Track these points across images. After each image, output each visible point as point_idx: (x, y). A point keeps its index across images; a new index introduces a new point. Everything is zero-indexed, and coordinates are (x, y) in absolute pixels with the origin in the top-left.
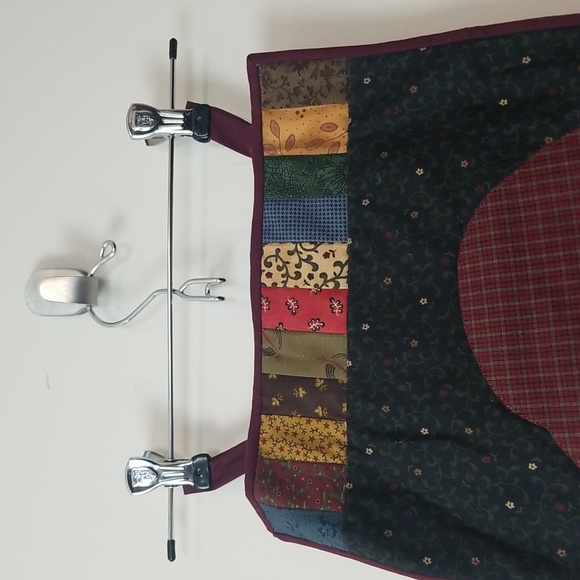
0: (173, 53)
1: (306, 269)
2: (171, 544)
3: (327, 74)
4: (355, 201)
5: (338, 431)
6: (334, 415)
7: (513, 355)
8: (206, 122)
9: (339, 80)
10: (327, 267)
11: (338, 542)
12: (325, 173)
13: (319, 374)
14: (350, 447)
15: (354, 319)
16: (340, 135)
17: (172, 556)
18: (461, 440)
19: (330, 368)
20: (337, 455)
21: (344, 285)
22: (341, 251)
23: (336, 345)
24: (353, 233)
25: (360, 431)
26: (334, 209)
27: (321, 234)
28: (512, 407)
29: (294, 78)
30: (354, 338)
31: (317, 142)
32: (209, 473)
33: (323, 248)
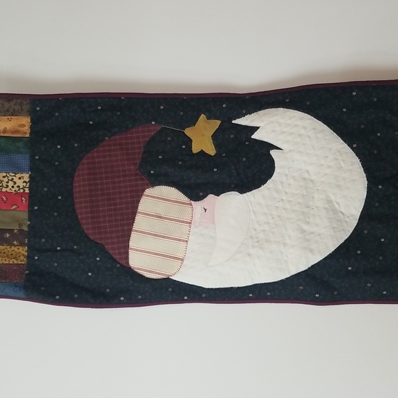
1: (11, 184)
3: (21, 104)
4: (32, 157)
5: (23, 251)
6: (22, 244)
7: (92, 218)
9: (26, 107)
10: (20, 183)
11: (22, 294)
12: (20, 144)
13: (16, 228)
14: (28, 257)
15: (31, 205)
16: (27, 129)
18: (73, 251)
19: (20, 225)
20: (23, 260)
21: (27, 191)
22: (26, 177)
23: (24, 215)
24: (31, 170)
25: (32, 250)
26: (24, 159)
27: (17, 169)
28: (91, 237)
29: (7, 105)
30: (32, 214)
31: (17, 132)
33: (18, 175)
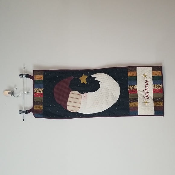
0: (24, 69)
1: (39, 91)
2: (23, 119)
3: (41, 73)
4: (44, 85)
5: (42, 106)
6: (42, 105)
7: (58, 98)
8: (28, 76)
9: (42, 73)
10: (41, 91)
11: (42, 116)
12: (41, 82)
13: (40, 101)
14: (43, 108)
15: (44, 96)
16: (43, 78)
17: (23, 121)
18: (54, 106)
19: (41, 100)
20: (42, 109)
21: (43, 92)
22: (43, 89)
23: (42, 98)
24: (44, 87)
25: (44, 106)
26: (42, 85)
27: (40, 88)
28: (58, 103)
29: (38, 73)
30: (44, 97)
31: (40, 79)
32: (28, 112)
33: (41, 89)
